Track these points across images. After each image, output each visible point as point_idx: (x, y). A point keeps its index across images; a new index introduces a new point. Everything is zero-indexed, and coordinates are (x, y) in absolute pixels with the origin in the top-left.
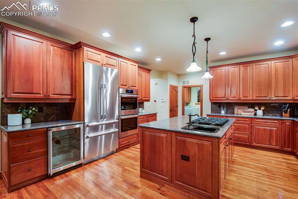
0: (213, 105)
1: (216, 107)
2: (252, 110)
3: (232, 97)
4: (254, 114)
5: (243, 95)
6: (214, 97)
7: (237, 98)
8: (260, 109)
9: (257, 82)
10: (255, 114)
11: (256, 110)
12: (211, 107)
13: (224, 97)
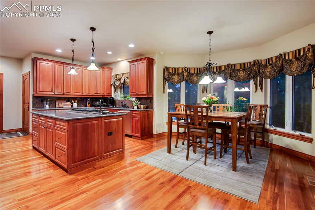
0: (35, 100)
1: (38, 101)
2: (69, 103)
3: (58, 92)
4: (70, 106)
5: (66, 91)
6: (41, 91)
7: (61, 93)
8: (75, 102)
9: (75, 81)
10: (72, 106)
11: (72, 103)
12: (33, 102)
13: (51, 92)
